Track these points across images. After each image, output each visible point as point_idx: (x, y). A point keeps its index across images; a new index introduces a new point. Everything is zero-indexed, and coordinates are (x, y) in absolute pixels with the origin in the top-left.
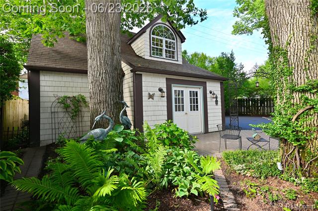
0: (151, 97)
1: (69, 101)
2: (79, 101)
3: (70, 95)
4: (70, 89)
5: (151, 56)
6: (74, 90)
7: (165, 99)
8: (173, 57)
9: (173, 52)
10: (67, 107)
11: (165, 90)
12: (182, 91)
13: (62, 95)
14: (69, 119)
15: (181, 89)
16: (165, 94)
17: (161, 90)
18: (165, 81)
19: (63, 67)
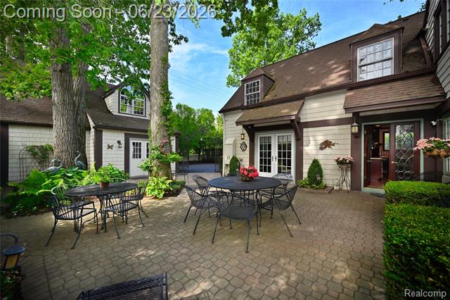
0: (110, 147)
1: (36, 149)
2: (46, 150)
3: (39, 144)
4: (38, 140)
5: (119, 112)
6: (42, 140)
7: (123, 149)
8: (142, 113)
9: (142, 110)
10: (34, 155)
11: (123, 142)
12: (140, 143)
13: (31, 144)
14: (37, 164)
15: (139, 142)
16: (123, 145)
17: (119, 142)
18: (123, 135)
19: (31, 121)
